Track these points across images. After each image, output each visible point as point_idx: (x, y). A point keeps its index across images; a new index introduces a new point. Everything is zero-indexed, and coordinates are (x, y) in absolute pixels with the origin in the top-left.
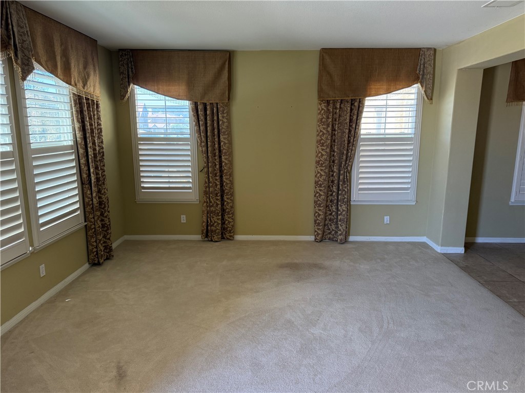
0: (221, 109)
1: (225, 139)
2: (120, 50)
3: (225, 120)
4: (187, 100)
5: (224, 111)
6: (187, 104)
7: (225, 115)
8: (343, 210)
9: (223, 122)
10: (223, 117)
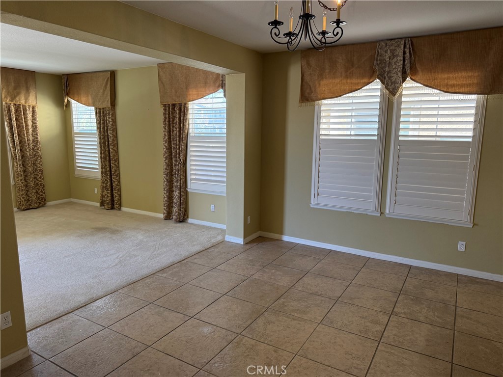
0: (108, 112)
1: (110, 133)
2: (63, 75)
3: (110, 120)
4: (92, 106)
5: (109, 113)
6: (93, 108)
7: (110, 116)
8: (177, 195)
9: (109, 121)
10: (109, 118)
